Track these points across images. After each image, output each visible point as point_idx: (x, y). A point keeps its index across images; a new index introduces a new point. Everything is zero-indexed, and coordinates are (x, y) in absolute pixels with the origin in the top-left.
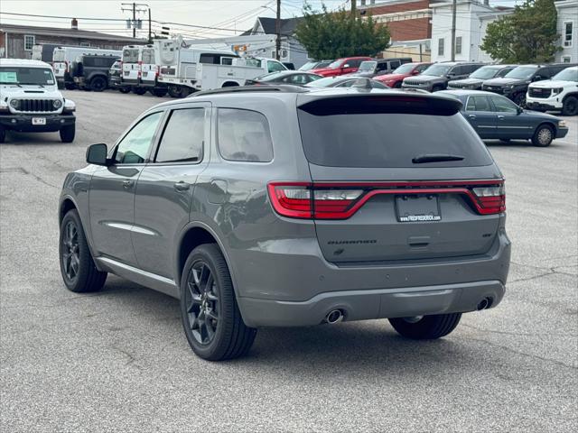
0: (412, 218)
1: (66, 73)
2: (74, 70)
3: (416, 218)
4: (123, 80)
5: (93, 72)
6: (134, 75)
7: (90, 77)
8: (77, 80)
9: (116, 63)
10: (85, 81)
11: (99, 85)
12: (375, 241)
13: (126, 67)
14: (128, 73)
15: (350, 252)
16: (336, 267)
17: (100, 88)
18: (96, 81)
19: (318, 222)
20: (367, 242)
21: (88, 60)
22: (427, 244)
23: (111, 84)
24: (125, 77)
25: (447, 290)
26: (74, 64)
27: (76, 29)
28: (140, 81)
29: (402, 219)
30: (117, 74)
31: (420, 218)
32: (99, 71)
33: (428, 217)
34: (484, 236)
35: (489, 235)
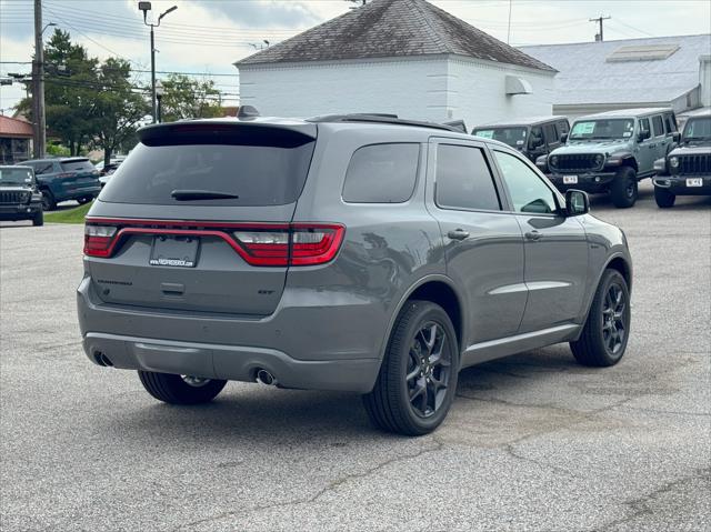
0: (162, 261)
3: (167, 262)
12: (131, 284)
16: (93, 307)
20: (125, 284)
29: (152, 262)
31: (170, 262)
33: (179, 263)
34: (260, 292)
35: (270, 292)
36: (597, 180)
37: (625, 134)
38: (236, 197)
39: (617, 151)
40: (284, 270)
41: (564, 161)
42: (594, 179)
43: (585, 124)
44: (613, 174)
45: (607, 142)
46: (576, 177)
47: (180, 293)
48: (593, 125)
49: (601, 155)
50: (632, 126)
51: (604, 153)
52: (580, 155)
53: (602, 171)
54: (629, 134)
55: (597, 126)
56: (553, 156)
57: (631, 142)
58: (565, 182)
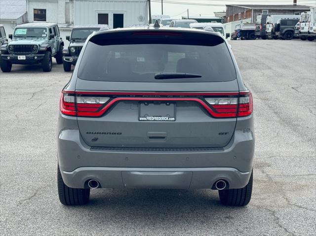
0: (149, 118)
1: (272, 30)
2: (275, 28)
3: (153, 118)
4: (300, 33)
5: (285, 29)
6: (306, 30)
7: (284, 31)
8: (277, 34)
9: (298, 23)
10: (281, 34)
11: (289, 36)
12: (121, 134)
13: (303, 25)
14: (303, 28)
15: (103, 140)
16: (88, 150)
17: (290, 37)
18: (287, 34)
19: (79, 119)
20: (115, 134)
21: (284, 22)
22: (164, 137)
23: (295, 35)
24: (302, 31)
25: (178, 172)
26: (276, 24)
27: (296, 5)
28: (309, 33)
29: (141, 119)
30: (298, 29)
31: (156, 118)
32: (289, 28)
33: (163, 118)
34: (219, 134)
35: (226, 134)
36: (36, 58)
37: (43, 35)
38: (200, 77)
39: (43, 43)
40: (235, 120)
41: (16, 48)
42: (34, 57)
43: (21, 29)
44: (44, 55)
45: (36, 39)
46: (25, 56)
47: (164, 138)
48: (26, 30)
49: (36, 45)
50: (46, 31)
51: (38, 45)
52: (25, 45)
53: (37, 54)
54: (45, 35)
55: (27, 31)
56: (10, 45)
57: (47, 39)
58: (19, 59)
